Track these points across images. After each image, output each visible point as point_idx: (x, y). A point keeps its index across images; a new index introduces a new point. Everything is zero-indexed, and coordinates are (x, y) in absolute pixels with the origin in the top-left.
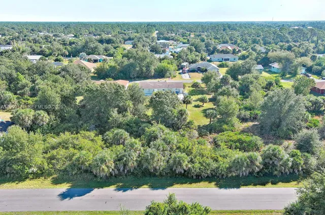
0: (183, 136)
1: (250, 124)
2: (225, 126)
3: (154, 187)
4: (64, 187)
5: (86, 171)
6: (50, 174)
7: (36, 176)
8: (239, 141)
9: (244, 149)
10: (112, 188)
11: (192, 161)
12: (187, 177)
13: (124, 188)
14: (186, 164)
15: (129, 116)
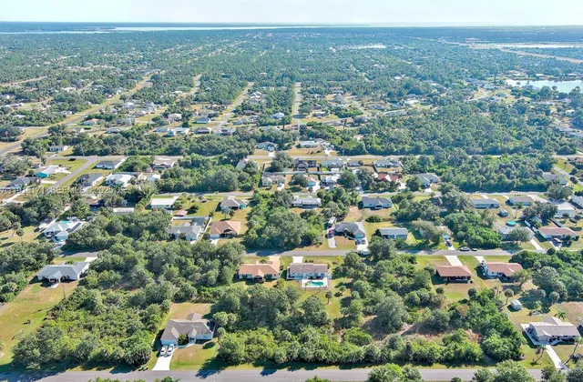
0: (324, 332)
1: (373, 317)
2: (353, 322)
3: (307, 369)
4: (261, 369)
5: (270, 359)
6: (251, 361)
7: (244, 362)
8: (358, 337)
9: (359, 344)
10: (286, 369)
11: (327, 354)
12: (325, 363)
13: (292, 369)
14: (324, 356)
15: (289, 314)
